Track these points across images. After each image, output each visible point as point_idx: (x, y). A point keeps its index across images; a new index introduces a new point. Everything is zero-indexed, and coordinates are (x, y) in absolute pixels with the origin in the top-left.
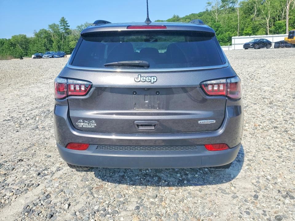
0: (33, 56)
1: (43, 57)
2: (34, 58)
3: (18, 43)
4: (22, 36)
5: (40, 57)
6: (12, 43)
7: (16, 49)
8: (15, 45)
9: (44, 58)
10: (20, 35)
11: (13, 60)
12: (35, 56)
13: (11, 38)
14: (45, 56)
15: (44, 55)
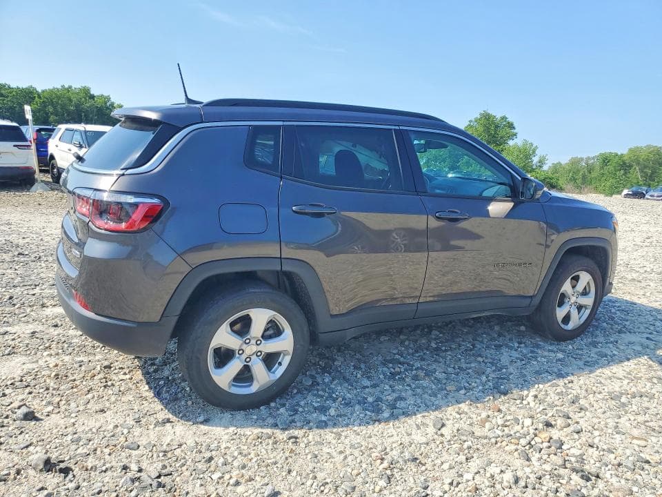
0: (625, 192)
1: (647, 196)
2: (627, 196)
3: (638, 164)
4: (652, 149)
5: (639, 195)
6: (624, 163)
7: (628, 176)
8: (630, 166)
9: (648, 199)
10: (648, 147)
11: (590, 195)
12: (630, 193)
13: (625, 152)
14: (651, 196)
15: (651, 193)
